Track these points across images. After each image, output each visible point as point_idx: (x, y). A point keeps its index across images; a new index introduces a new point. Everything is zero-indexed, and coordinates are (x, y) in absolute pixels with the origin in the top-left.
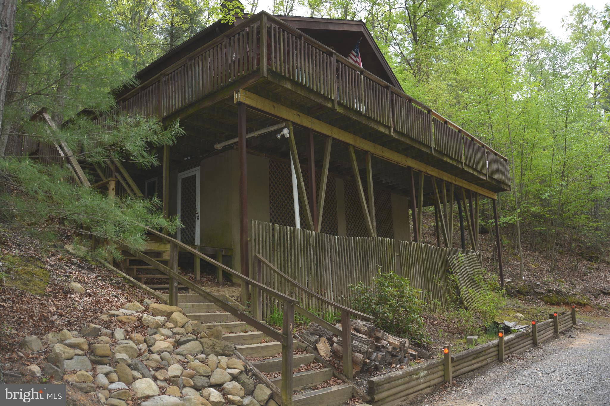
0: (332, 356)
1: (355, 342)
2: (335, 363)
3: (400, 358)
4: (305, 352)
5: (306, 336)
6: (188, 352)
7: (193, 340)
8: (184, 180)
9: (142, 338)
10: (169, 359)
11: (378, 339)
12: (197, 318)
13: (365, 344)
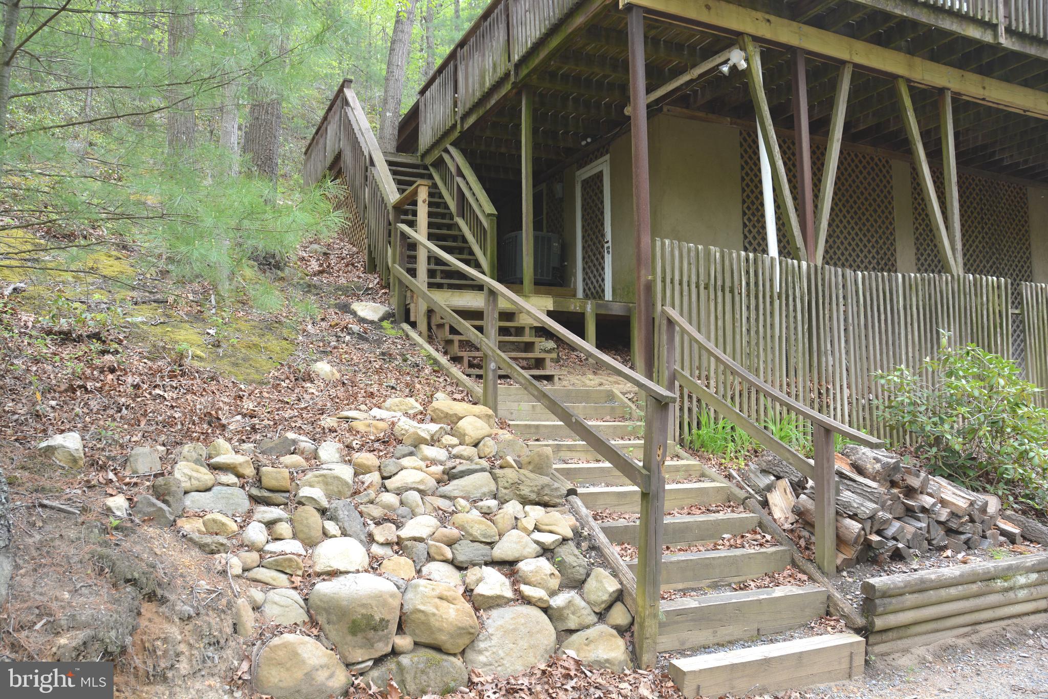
0: (797, 521)
1: (847, 495)
2: (800, 538)
3: (969, 539)
4: (741, 509)
5: (752, 475)
6: (461, 494)
7: (483, 470)
8: (585, 183)
9: (377, 462)
10: (414, 505)
11: (910, 492)
12: (533, 430)
13: (871, 500)
